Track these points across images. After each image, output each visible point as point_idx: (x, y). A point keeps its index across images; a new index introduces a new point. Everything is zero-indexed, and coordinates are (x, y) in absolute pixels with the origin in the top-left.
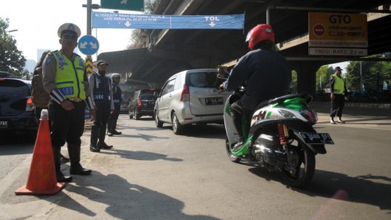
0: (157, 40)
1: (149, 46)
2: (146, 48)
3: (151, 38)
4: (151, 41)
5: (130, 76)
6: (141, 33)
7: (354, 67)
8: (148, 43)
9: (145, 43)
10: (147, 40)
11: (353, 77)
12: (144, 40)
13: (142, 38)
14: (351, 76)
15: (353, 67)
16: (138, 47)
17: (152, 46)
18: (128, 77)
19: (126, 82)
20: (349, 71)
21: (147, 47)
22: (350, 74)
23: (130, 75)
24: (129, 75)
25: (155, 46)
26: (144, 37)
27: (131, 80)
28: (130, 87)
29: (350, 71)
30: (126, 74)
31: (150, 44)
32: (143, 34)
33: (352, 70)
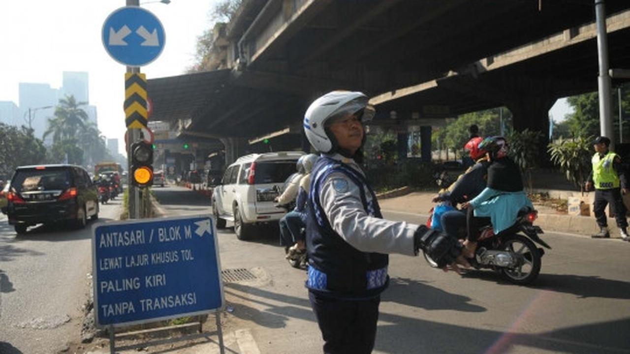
0: (252, 53)
1: (234, 65)
2: (229, 71)
3: (240, 50)
4: (240, 55)
5: (187, 126)
6: (218, 39)
7: (592, 101)
8: (233, 58)
9: (224, 62)
10: (231, 54)
11: (588, 119)
12: (222, 55)
13: (219, 50)
14: (585, 117)
15: (589, 101)
16: (208, 69)
17: (243, 65)
18: (184, 128)
19: (179, 136)
20: (582, 109)
21: (229, 66)
22: (584, 114)
23: (189, 123)
24: (185, 124)
25: (248, 64)
26: (224, 48)
27: (188, 133)
28: (186, 146)
29: (585, 109)
30: (180, 122)
31: (238, 61)
32: (224, 42)
33: (589, 106)
